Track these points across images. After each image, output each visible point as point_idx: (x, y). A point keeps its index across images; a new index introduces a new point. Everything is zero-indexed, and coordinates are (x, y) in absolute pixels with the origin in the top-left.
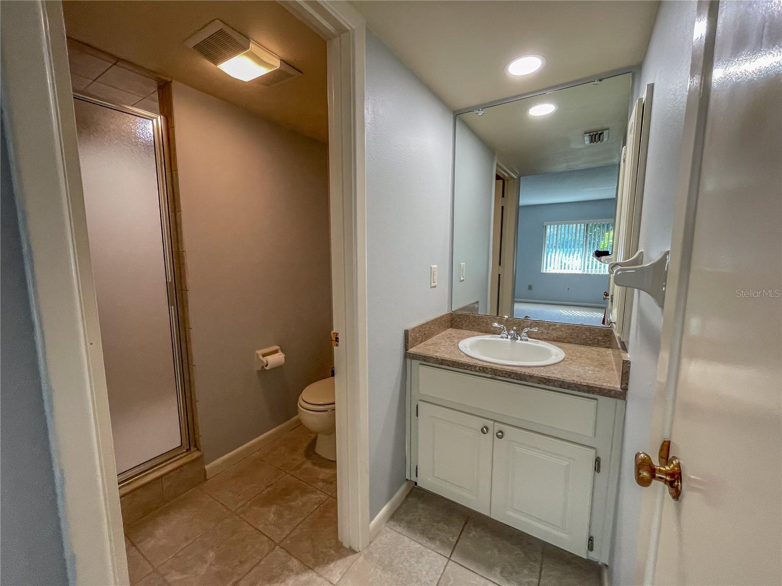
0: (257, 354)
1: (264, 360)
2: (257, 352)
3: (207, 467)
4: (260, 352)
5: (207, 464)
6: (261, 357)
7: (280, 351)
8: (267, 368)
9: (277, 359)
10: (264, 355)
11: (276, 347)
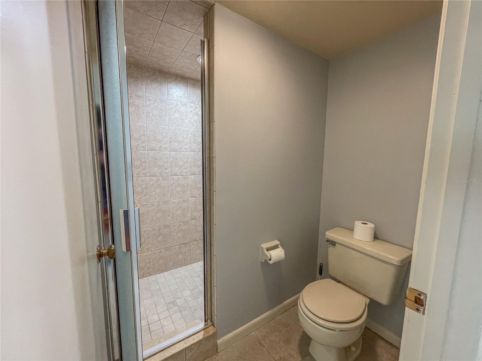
0: (262, 248)
1: (268, 254)
2: (262, 245)
3: (219, 341)
4: (265, 246)
5: (219, 339)
6: (265, 252)
7: (280, 247)
8: (271, 262)
9: (278, 254)
10: (268, 249)
11: (277, 242)
